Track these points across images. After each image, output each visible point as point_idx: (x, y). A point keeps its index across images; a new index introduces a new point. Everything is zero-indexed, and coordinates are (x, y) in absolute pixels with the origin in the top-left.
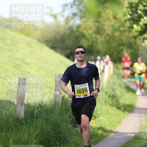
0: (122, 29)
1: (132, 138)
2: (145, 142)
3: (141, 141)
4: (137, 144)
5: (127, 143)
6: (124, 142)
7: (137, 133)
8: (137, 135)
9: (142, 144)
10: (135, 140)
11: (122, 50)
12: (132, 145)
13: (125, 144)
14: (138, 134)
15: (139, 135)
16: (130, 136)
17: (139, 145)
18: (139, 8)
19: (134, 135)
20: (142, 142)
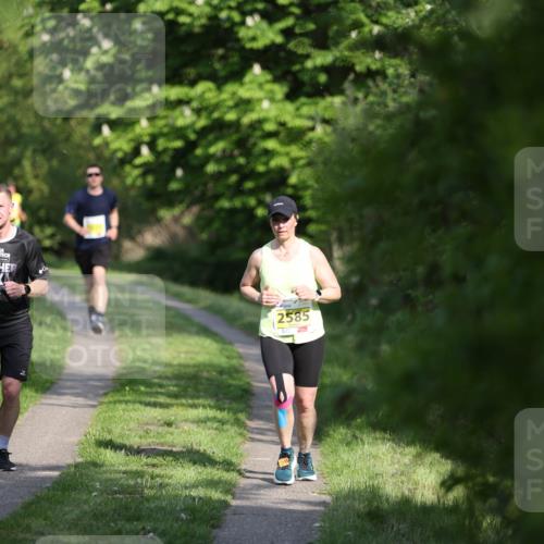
0: (17, 83)
1: (48, 485)
2: (98, 501)
3: (85, 497)
4: (67, 509)
5: (31, 503)
6: (20, 500)
7: (69, 466)
8: (68, 474)
9: (86, 507)
10: (59, 493)
11: (18, 162)
12: (49, 513)
13: (22, 508)
14: (73, 469)
15: (75, 474)
16: (44, 479)
17: (77, 512)
18: (83, 7)
19: (56, 474)
20: (86, 502)
